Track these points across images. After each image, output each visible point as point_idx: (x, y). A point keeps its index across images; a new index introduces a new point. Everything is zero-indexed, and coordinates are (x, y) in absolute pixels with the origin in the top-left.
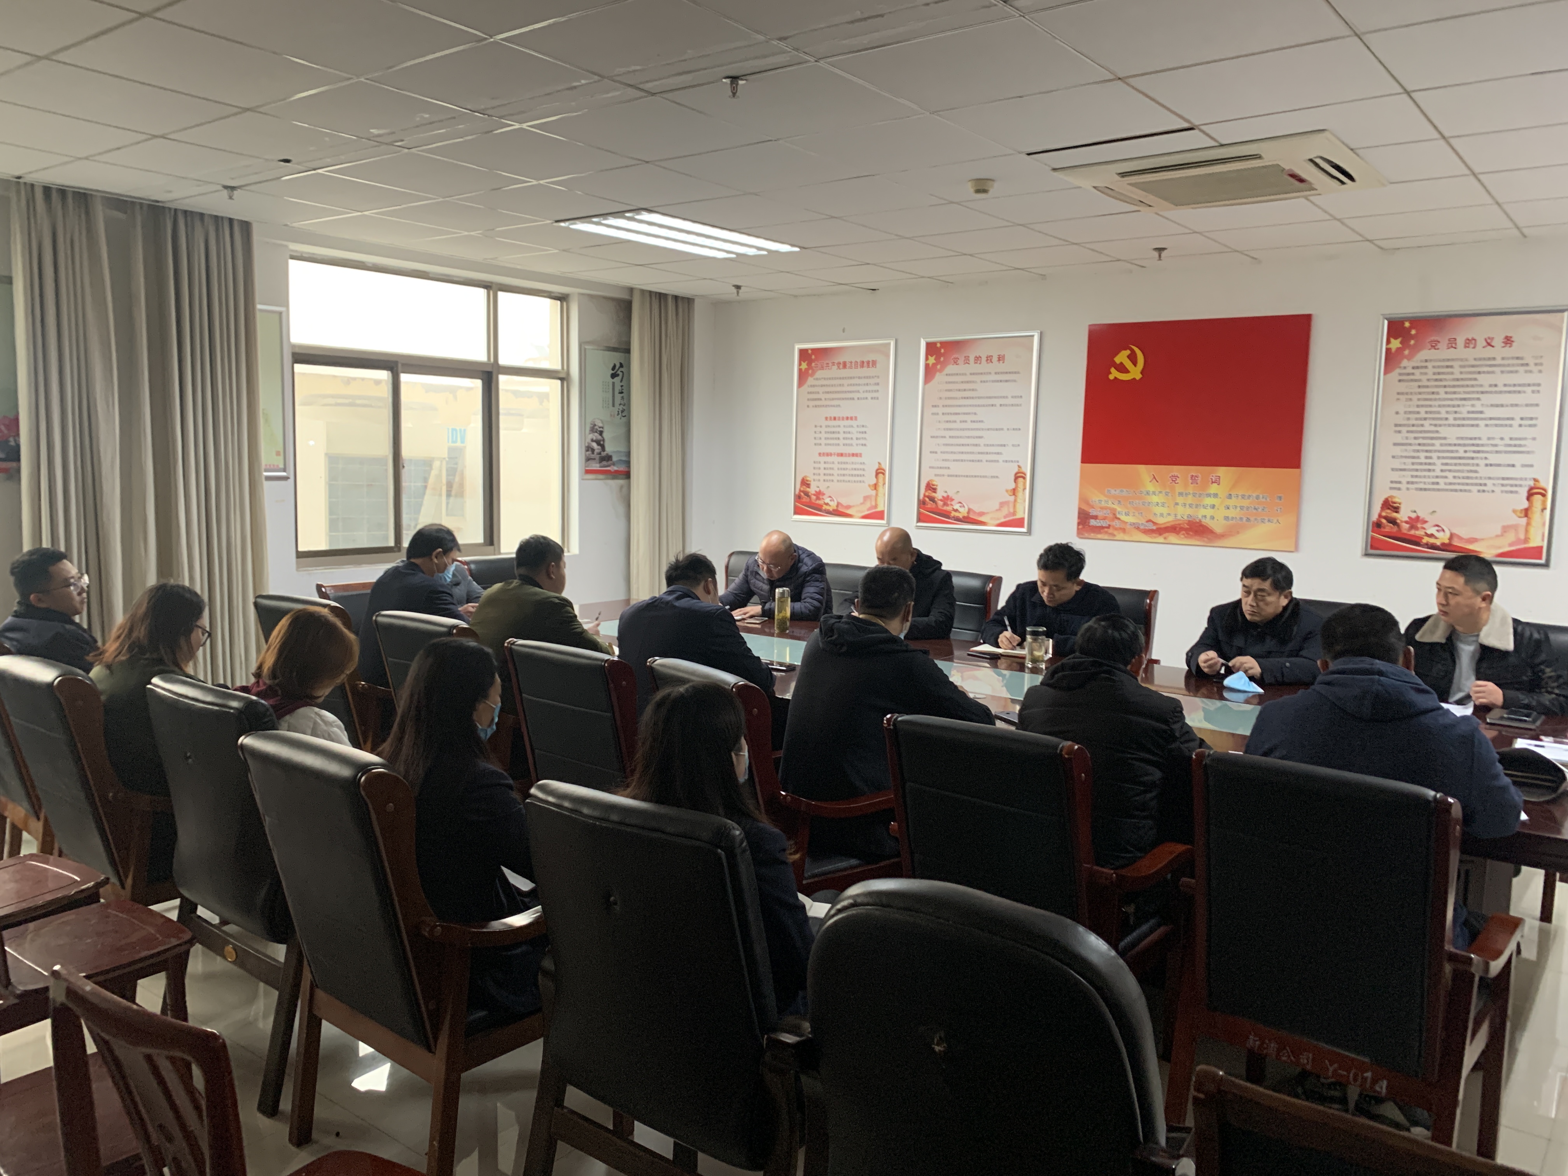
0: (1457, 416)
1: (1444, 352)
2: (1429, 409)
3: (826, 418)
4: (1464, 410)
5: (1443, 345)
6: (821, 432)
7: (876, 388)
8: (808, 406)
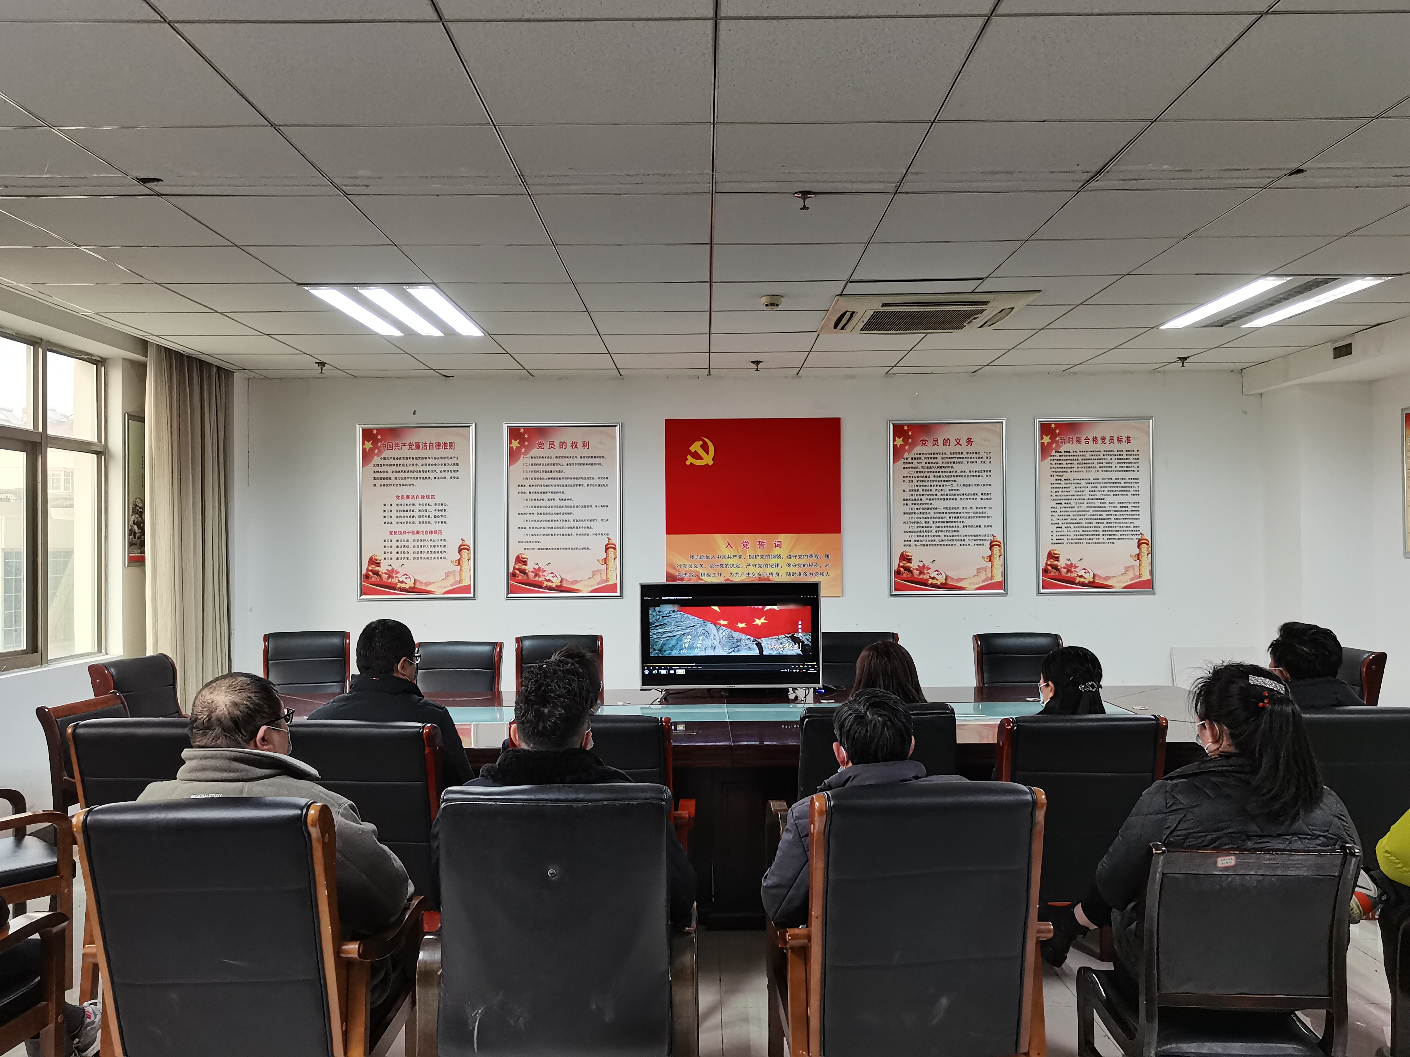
0: (943, 492)
1: (930, 448)
2: (924, 488)
3: (398, 497)
4: (947, 488)
5: (930, 443)
6: (391, 511)
7: (455, 468)
8: (375, 485)
